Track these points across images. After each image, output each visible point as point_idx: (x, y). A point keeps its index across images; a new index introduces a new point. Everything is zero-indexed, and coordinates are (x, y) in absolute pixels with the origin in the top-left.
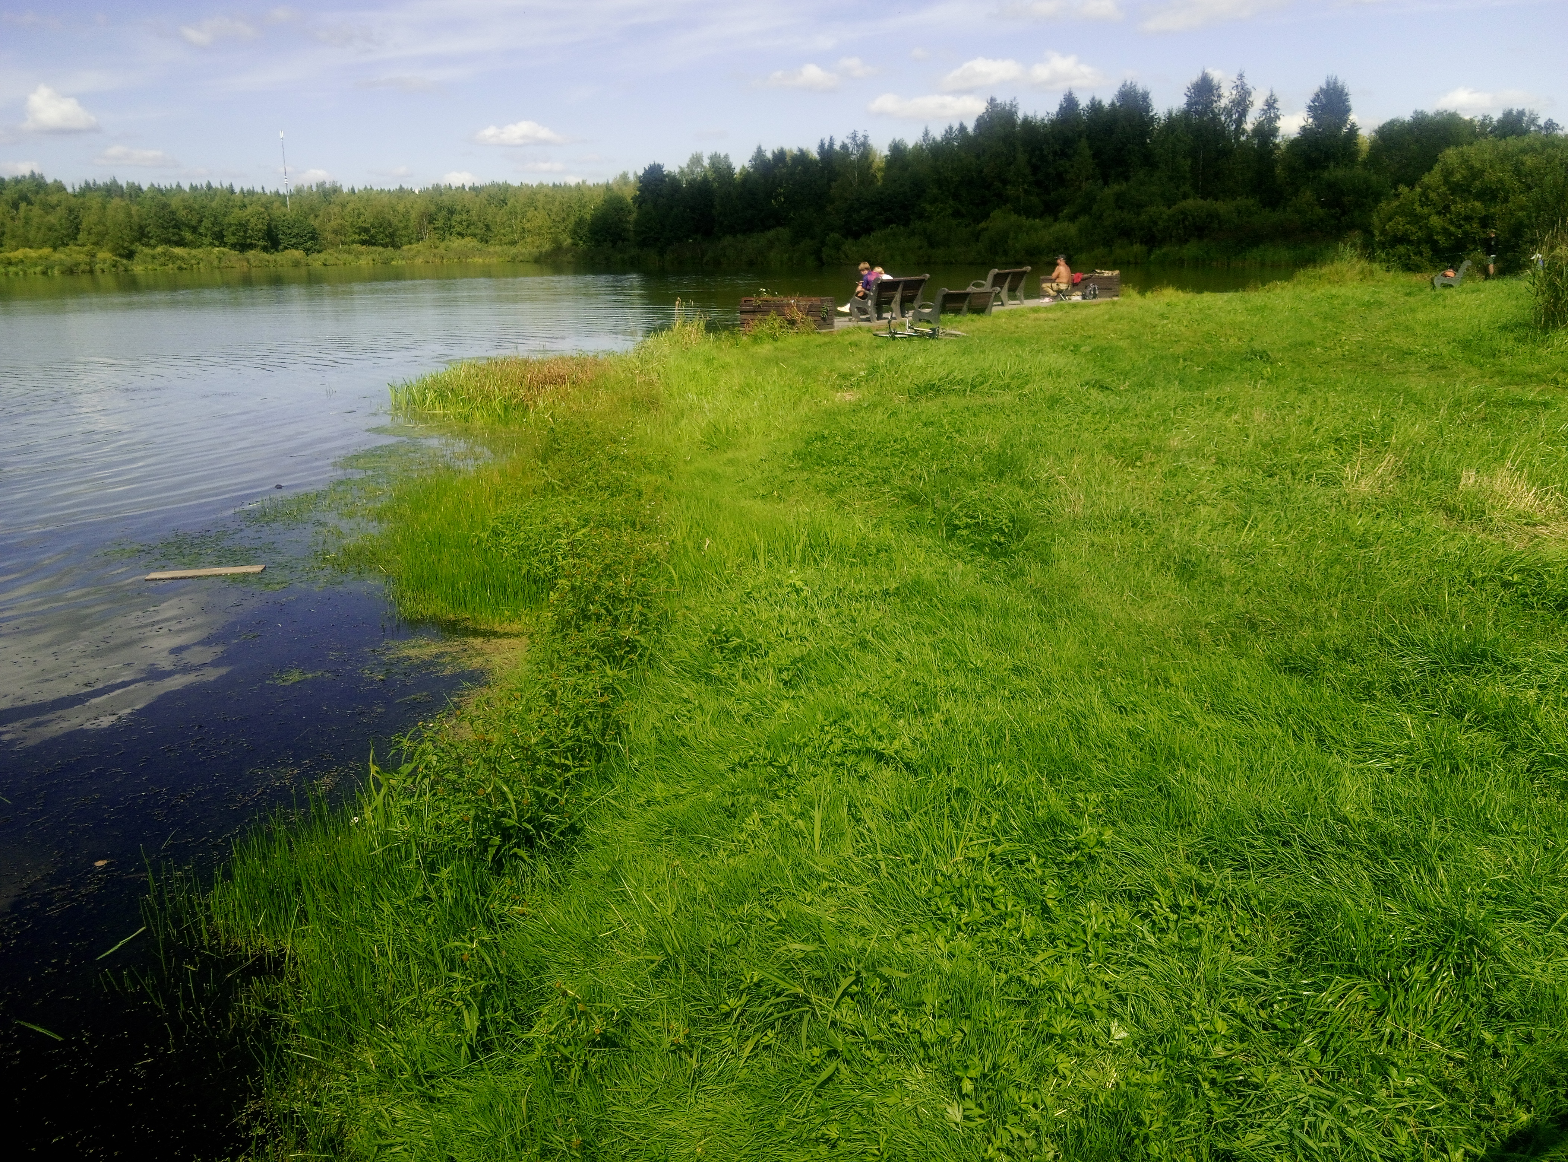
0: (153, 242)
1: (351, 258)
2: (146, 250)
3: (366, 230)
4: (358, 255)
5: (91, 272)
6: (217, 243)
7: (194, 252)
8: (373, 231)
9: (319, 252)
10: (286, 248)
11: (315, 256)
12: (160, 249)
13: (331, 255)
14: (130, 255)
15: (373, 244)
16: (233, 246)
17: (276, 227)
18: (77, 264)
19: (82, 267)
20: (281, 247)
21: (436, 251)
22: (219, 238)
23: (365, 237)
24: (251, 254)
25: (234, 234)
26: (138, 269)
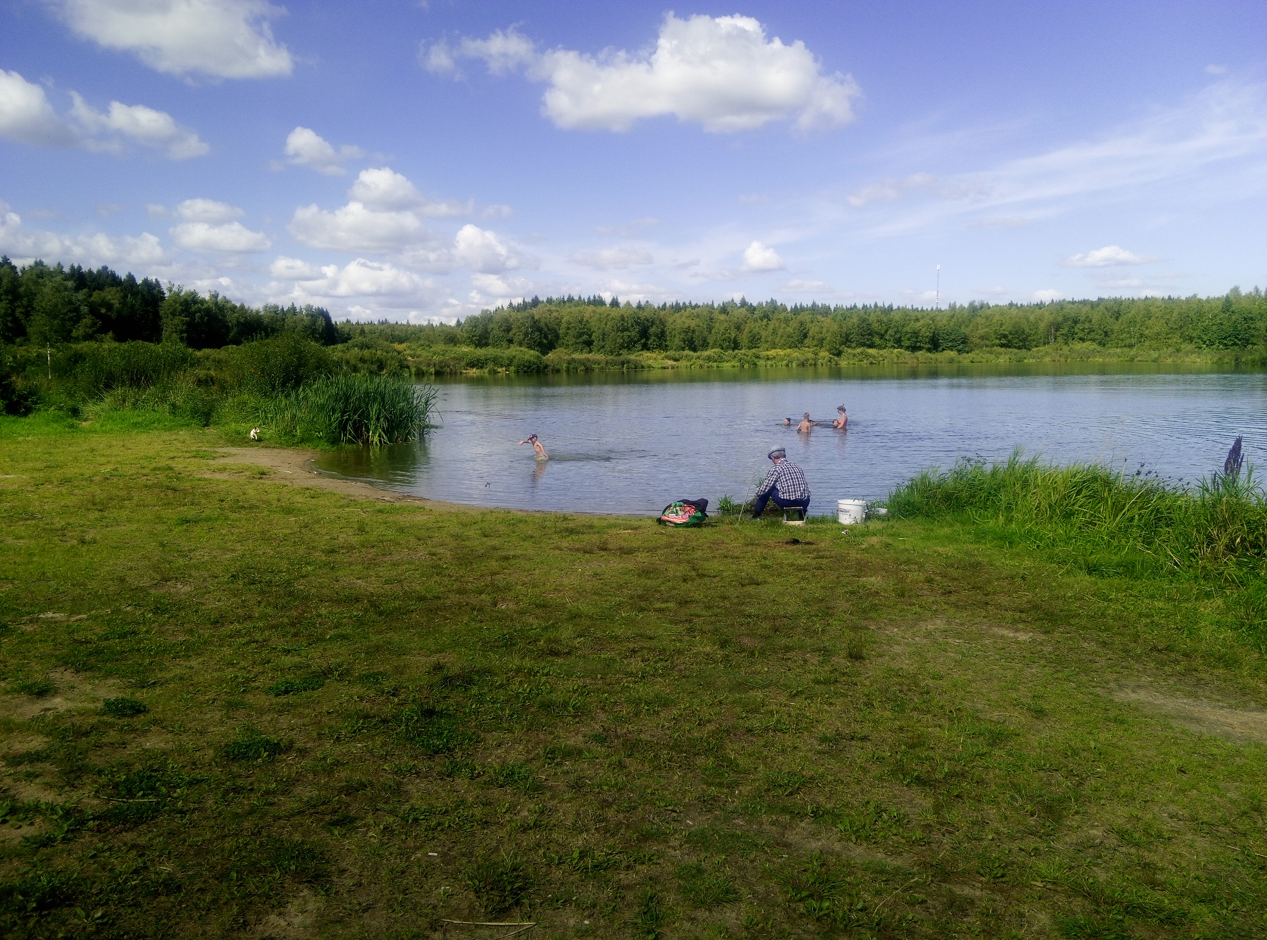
0: (854, 345)
1: (992, 357)
2: (850, 350)
3: (1005, 336)
4: (998, 355)
5: (815, 365)
6: (896, 346)
7: (881, 352)
8: (1010, 337)
9: (968, 353)
10: (944, 350)
11: (965, 355)
12: (859, 350)
13: (978, 354)
14: (839, 354)
15: (1010, 347)
16: (907, 348)
17: (938, 334)
18: (807, 360)
19: (810, 361)
20: (940, 349)
21: (1061, 352)
22: (898, 343)
23: (1004, 341)
24: (919, 353)
25: (909, 339)
26: (843, 363)
